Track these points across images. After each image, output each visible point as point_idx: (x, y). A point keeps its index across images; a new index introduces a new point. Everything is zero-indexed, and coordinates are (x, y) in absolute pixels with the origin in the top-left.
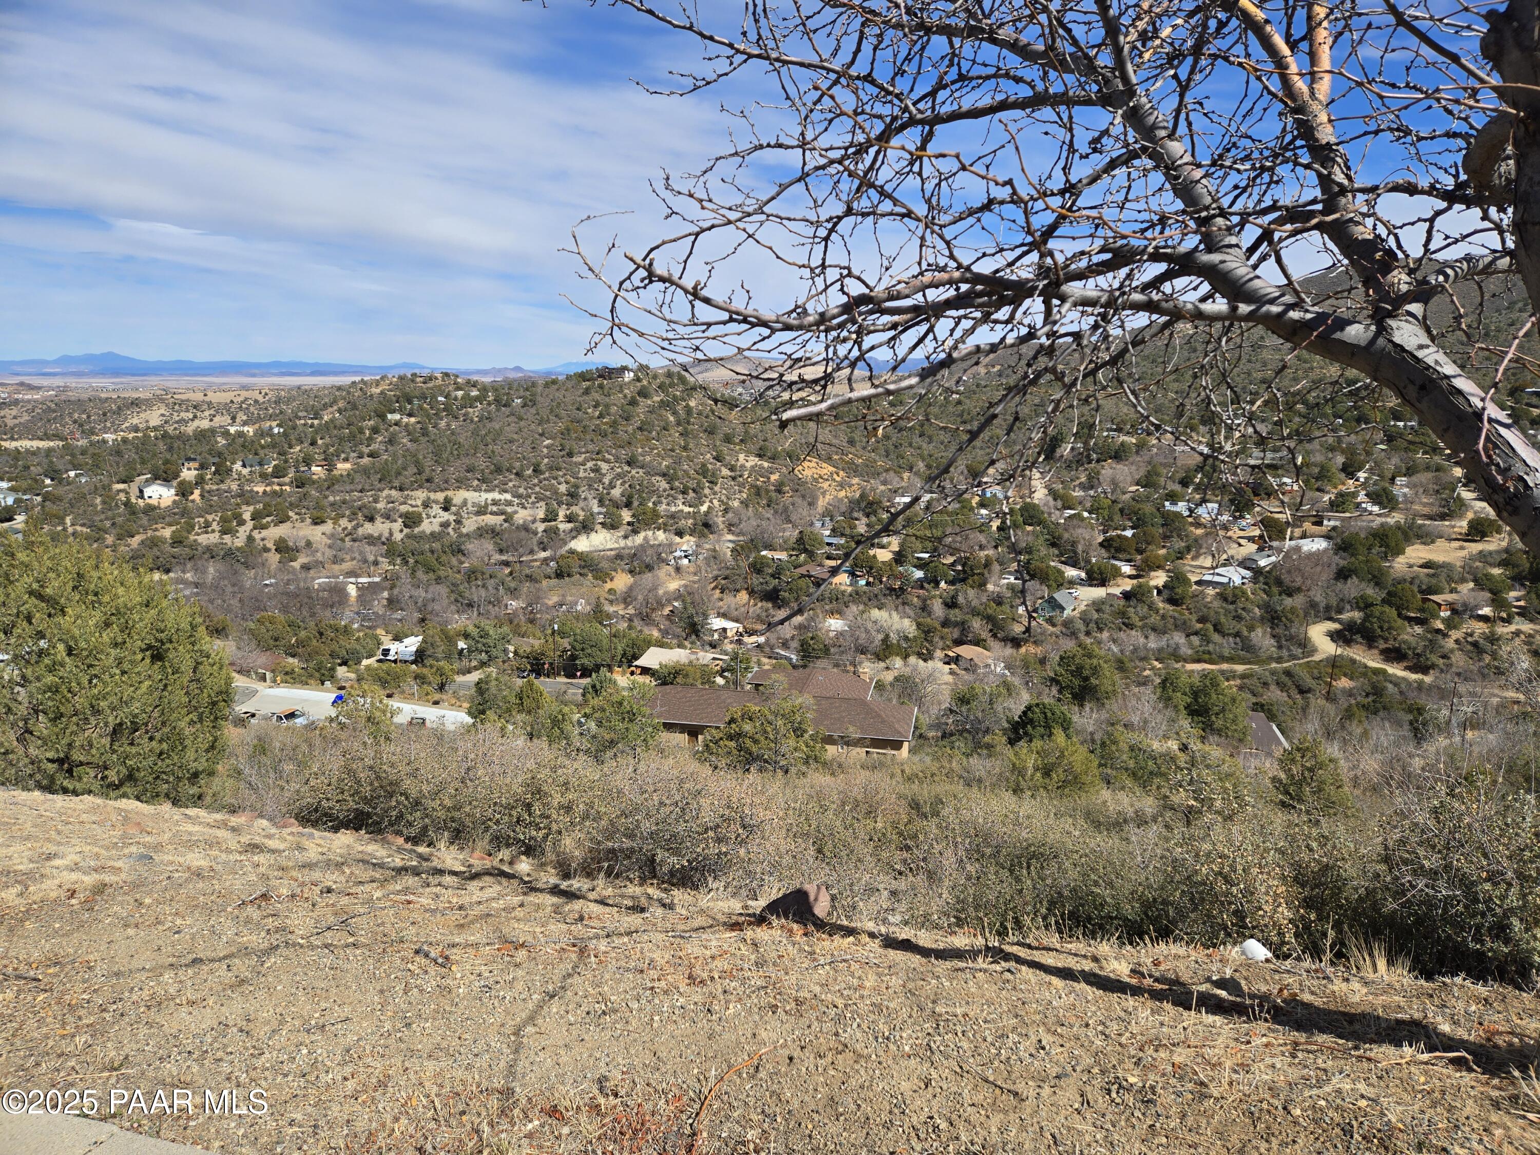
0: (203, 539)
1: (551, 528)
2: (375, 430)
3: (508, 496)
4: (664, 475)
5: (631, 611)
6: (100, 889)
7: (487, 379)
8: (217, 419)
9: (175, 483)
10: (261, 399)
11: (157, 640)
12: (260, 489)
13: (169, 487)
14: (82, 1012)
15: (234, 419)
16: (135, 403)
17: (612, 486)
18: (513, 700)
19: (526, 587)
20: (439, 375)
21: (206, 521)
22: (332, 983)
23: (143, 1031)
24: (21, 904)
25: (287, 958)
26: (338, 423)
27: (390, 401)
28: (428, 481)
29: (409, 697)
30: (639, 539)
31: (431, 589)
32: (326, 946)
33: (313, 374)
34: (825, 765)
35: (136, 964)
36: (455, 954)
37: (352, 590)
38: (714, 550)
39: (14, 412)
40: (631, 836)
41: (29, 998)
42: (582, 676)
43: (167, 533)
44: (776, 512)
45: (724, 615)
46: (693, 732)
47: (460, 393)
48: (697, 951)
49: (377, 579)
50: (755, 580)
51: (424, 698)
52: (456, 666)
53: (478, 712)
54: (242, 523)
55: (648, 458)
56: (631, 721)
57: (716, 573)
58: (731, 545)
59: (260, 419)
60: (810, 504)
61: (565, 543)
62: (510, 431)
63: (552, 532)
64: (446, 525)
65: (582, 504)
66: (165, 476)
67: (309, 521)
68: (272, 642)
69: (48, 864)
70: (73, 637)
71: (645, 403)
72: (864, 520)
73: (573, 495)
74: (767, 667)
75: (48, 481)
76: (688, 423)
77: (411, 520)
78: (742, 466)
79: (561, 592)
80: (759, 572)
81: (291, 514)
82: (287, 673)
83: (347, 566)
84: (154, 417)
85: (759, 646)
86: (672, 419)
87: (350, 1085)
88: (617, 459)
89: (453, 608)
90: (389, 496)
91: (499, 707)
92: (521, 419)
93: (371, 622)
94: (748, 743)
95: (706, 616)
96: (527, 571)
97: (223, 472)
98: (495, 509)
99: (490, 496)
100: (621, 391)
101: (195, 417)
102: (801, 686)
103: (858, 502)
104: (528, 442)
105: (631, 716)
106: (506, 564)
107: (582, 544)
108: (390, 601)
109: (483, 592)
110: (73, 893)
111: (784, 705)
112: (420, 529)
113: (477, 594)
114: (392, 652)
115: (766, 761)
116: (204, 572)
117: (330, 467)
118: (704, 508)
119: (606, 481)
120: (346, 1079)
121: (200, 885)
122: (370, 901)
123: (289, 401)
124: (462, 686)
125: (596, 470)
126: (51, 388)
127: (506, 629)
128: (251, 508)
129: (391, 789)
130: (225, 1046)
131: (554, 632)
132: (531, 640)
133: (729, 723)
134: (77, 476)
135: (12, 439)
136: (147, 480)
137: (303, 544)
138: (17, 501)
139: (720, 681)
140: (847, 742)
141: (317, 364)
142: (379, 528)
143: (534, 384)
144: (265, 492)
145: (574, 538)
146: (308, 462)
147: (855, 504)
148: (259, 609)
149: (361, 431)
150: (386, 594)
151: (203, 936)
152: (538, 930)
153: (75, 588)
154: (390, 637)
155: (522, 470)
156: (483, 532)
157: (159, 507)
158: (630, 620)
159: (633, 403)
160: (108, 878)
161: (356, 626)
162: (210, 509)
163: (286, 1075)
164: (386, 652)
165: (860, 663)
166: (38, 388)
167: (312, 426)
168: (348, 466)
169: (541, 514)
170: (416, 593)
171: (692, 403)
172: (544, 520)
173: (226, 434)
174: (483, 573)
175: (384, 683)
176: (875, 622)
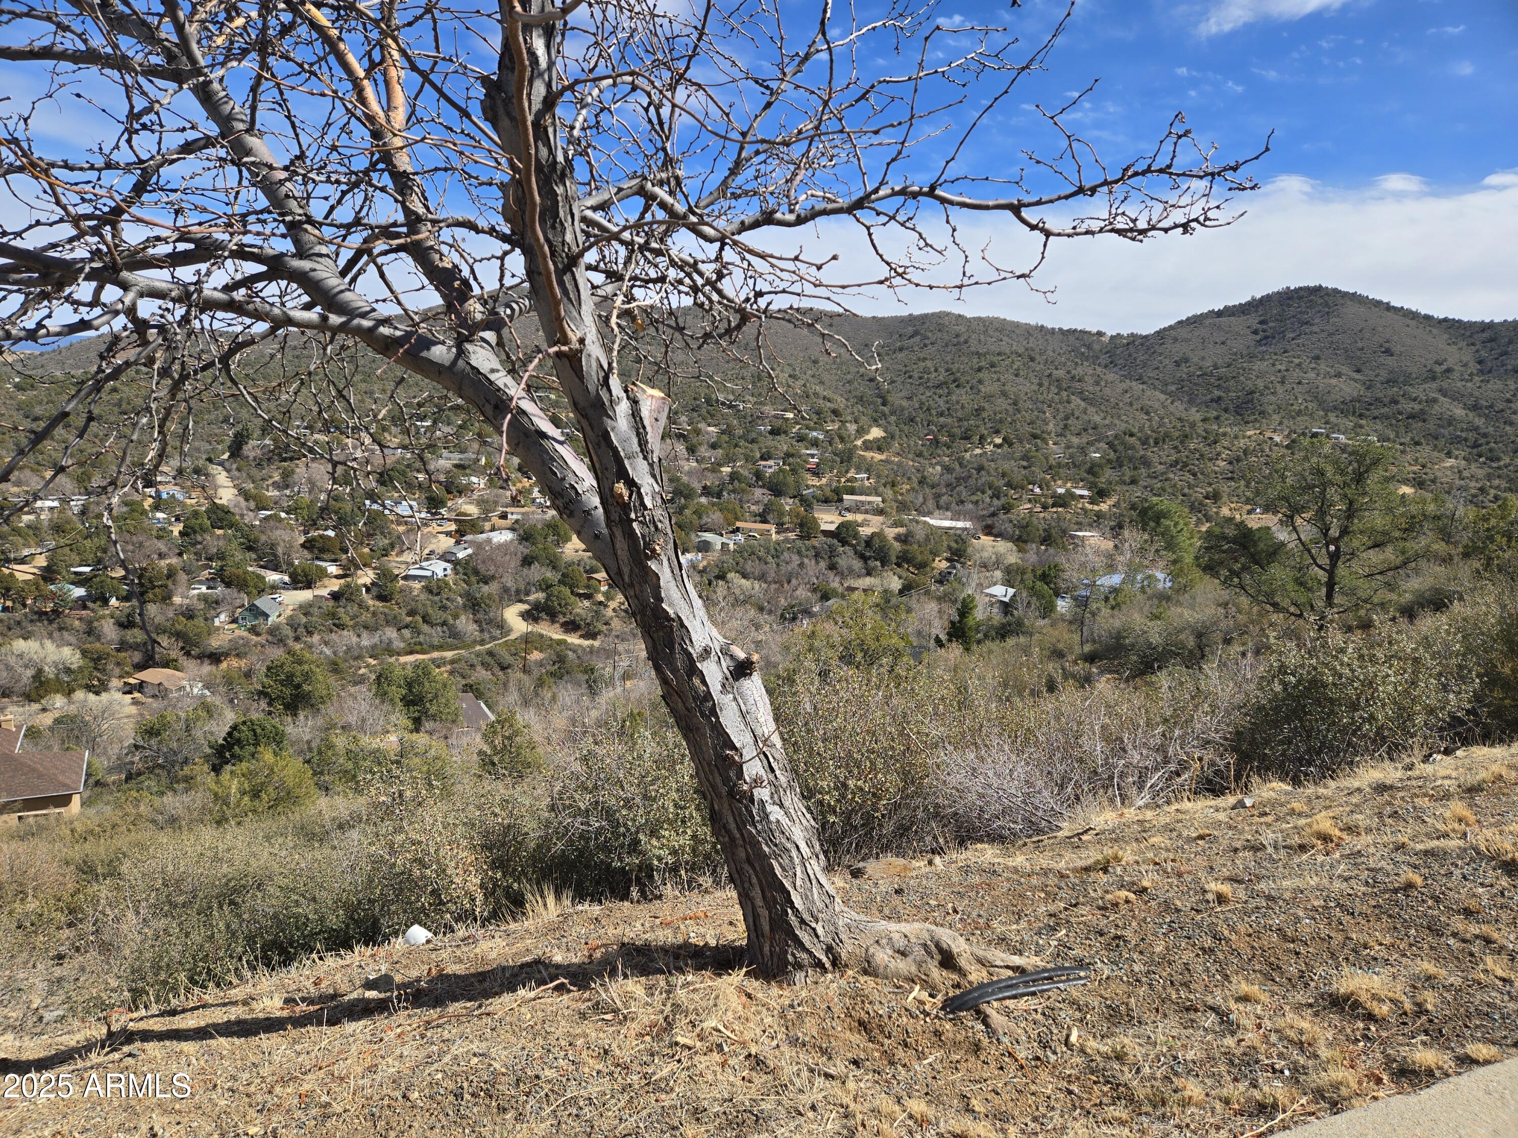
176: (21, 656)
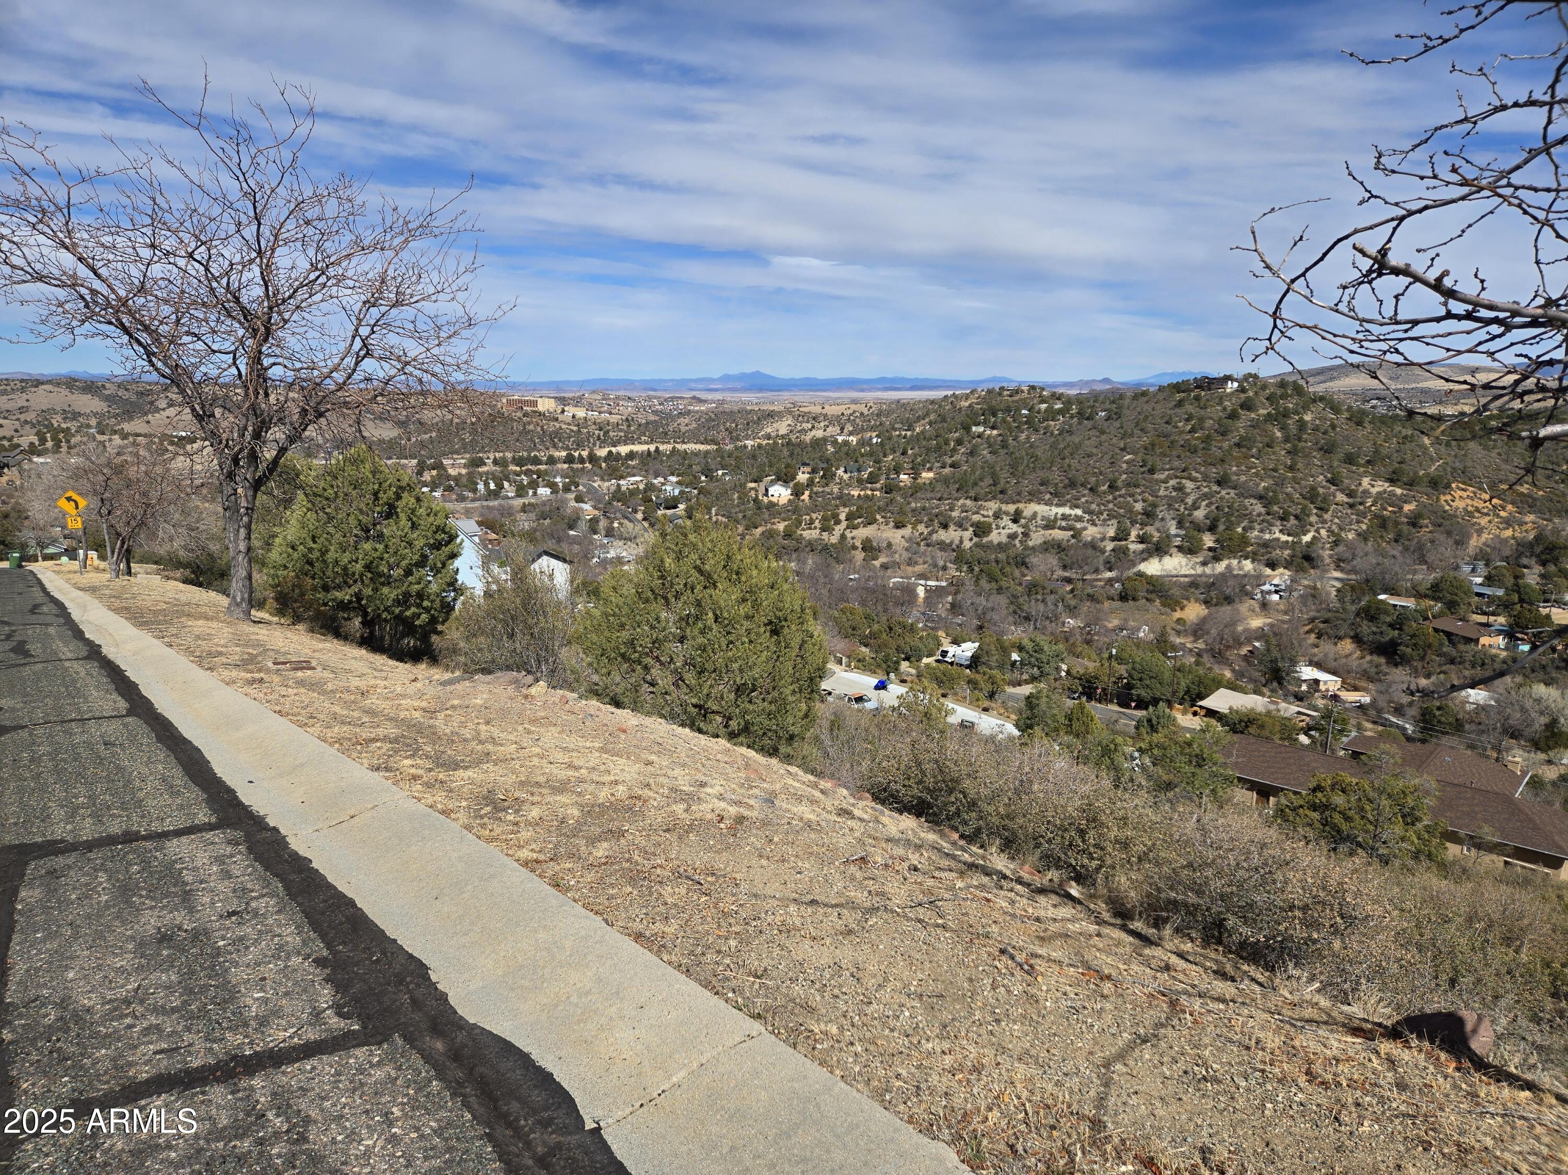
0: (807, 534)
1: (1120, 547)
2: (959, 442)
3: (1079, 512)
4: (1260, 498)
5: (1201, 645)
6: (740, 819)
7: (1073, 392)
8: (830, 429)
9: (791, 484)
10: (866, 412)
11: (776, 617)
12: (855, 493)
13: (787, 487)
14: (732, 921)
15: (842, 429)
16: (771, 415)
17: (1195, 507)
18: (1062, 720)
19: (1086, 606)
20: (1025, 389)
21: (811, 519)
22: (925, 957)
23: (777, 951)
24: (686, 818)
25: (886, 922)
26: (927, 435)
27: (976, 414)
28: (1002, 492)
29: (962, 700)
30: (1221, 567)
31: (992, 598)
32: (920, 921)
33: (914, 388)
34: (1444, 868)
35: (769, 891)
36: (1038, 963)
37: (921, 591)
38: (1315, 588)
39: (686, 421)
40: (1199, 893)
41: (695, 897)
42: (1136, 708)
43: (781, 527)
44: (1406, 549)
45: (1319, 665)
46: (1264, 792)
47: (1044, 406)
48: (1313, 1046)
49: (944, 584)
50: (1366, 628)
51: (974, 703)
52: (1008, 676)
53: (1025, 726)
54: (838, 522)
55: (1243, 478)
56: (1199, 766)
57: (1312, 614)
58: (1338, 585)
59: (863, 430)
60: (1457, 543)
61: (1134, 565)
62: (1089, 445)
63: (1121, 552)
64: (1013, 536)
65: (1158, 524)
66: (785, 478)
67: (892, 524)
68: (850, 631)
69: (703, 790)
70: (720, 608)
71: (1247, 417)
72: (1538, 569)
73: (1149, 515)
74: (1369, 734)
75: (703, 478)
76: (1300, 440)
77: (981, 530)
78: (1367, 492)
79: (1123, 615)
80: (1372, 619)
81: (878, 517)
82: (859, 661)
83: (919, 568)
84: (782, 427)
85: (1361, 707)
86: (1279, 434)
87: (948, 1060)
88: (1206, 478)
89: (1011, 619)
90: (964, 505)
91: (1047, 724)
92: (1103, 432)
93: (934, 623)
94: (1337, 818)
95: (1294, 662)
96: (1089, 590)
97: (828, 476)
98: (1064, 524)
99: (1061, 511)
100: (1220, 403)
101: (813, 427)
102: (1420, 764)
103: (1531, 545)
104: (1106, 457)
105: (1200, 761)
106: (1069, 580)
107: (1152, 567)
108: (953, 605)
109: (1041, 607)
110: (721, 819)
111: (1392, 782)
112: (989, 538)
113: (1035, 608)
114: (950, 655)
115: (1359, 845)
116: (804, 563)
117: (916, 475)
118: (1307, 538)
119: (1189, 501)
120: (943, 1052)
121: (813, 836)
122: (952, 888)
123: (888, 413)
124: (1012, 697)
125: (1180, 489)
126: (713, 402)
127: (1061, 647)
128: (847, 510)
129: (952, 784)
130: (841, 986)
131: (1111, 656)
132: (1086, 662)
133: (1314, 790)
134: (723, 474)
135: (683, 442)
136: (772, 481)
137: (884, 545)
138: (681, 492)
139: (1304, 739)
140: (1478, 844)
141: (916, 379)
142: (951, 535)
143: (1121, 397)
144: (859, 496)
145: (1144, 560)
146: (897, 470)
147: (1524, 548)
148: (842, 600)
149: (947, 443)
150: (950, 599)
151: (819, 882)
152: (1122, 967)
153: (725, 567)
154: (949, 639)
155: (1098, 484)
156: (1048, 546)
157: (777, 504)
158: (1199, 655)
159: (1233, 416)
160: (746, 813)
161: (920, 625)
162: (814, 508)
163: (892, 1030)
164: (944, 654)
165: (1508, 749)
166: (705, 401)
167: (905, 437)
168: (931, 475)
169: (1111, 533)
170: (977, 600)
171: (1308, 417)
172: (1113, 539)
173: (835, 442)
174: (1044, 588)
175: (940, 683)
176: (1538, 701)
